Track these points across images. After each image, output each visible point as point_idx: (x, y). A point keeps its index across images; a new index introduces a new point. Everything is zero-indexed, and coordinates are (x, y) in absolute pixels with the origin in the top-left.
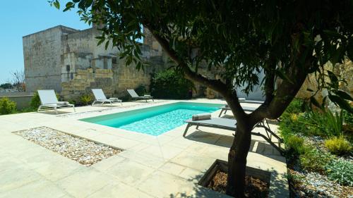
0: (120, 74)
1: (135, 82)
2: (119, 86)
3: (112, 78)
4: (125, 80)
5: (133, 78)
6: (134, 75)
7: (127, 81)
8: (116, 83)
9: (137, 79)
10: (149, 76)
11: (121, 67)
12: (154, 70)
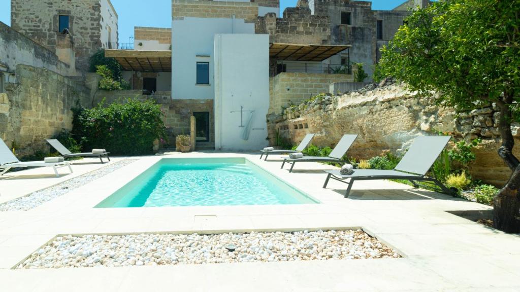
0: (24, 107)
1: (51, 124)
2: (22, 133)
3: (7, 114)
4: (32, 119)
5: (46, 117)
6: (49, 109)
7: (36, 122)
8: (16, 125)
9: (54, 120)
10: (71, 113)
11: (27, 91)
12: (78, 102)
